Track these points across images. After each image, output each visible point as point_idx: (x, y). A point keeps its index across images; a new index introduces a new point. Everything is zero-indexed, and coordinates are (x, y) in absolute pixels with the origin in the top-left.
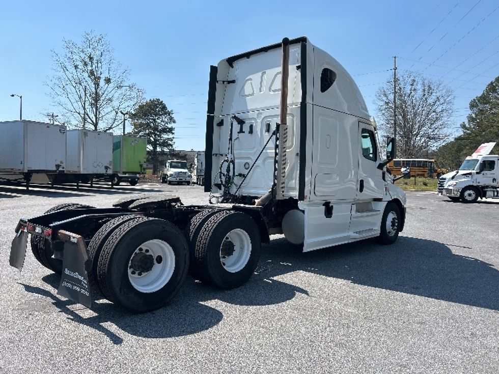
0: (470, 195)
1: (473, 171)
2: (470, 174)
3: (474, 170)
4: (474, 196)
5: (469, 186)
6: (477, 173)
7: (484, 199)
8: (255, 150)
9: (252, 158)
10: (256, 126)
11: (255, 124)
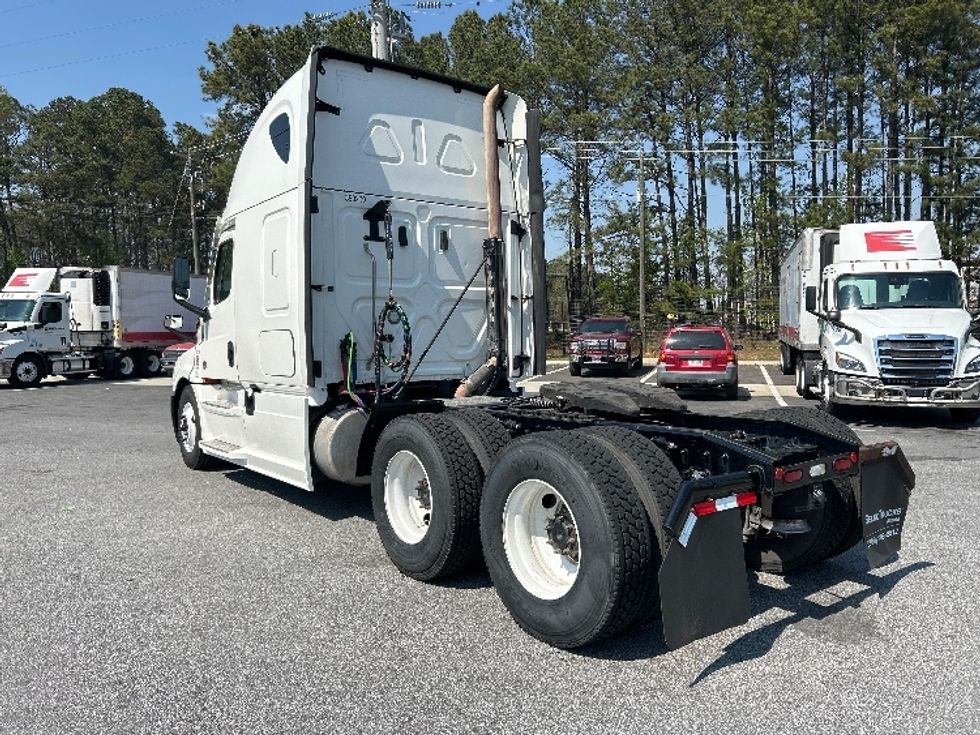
0: (28, 371)
1: (27, 324)
2: (25, 328)
3: (29, 320)
4: (34, 373)
5: (26, 353)
6: (37, 327)
7: (50, 378)
8: (417, 281)
9: (412, 300)
10: (415, 231)
11: (412, 227)
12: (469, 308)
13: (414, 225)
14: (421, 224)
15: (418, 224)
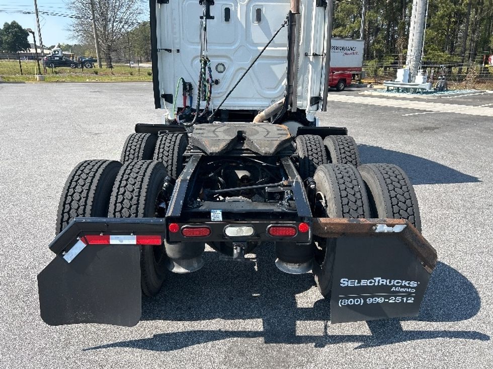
8: (237, 45)
9: (232, 58)
10: (236, 11)
11: (235, 7)
12: (278, 62)
13: (236, 5)
14: (241, 5)
15: (239, 4)
